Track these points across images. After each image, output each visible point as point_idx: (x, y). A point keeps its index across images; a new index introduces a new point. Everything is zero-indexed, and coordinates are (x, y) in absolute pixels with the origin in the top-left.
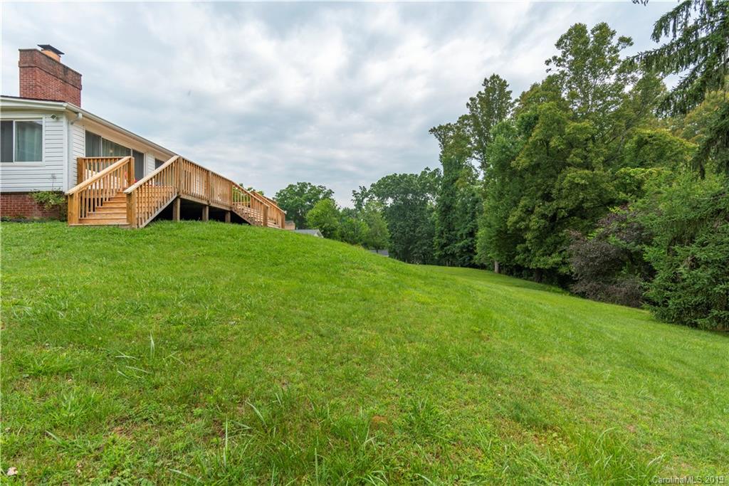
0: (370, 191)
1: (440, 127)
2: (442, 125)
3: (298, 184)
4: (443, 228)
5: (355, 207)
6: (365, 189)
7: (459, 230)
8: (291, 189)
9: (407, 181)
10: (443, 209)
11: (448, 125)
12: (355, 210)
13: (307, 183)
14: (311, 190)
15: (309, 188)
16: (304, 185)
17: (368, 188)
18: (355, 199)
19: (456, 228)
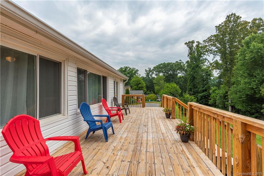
0: (152, 70)
1: (189, 42)
2: (190, 41)
3: (124, 67)
4: (191, 87)
5: (146, 76)
6: (150, 69)
7: (199, 88)
8: (121, 69)
9: (171, 66)
10: (192, 78)
11: (192, 41)
12: (146, 77)
13: (128, 67)
14: (129, 69)
15: (128, 69)
16: (127, 68)
17: (152, 69)
18: (146, 73)
19: (198, 87)
